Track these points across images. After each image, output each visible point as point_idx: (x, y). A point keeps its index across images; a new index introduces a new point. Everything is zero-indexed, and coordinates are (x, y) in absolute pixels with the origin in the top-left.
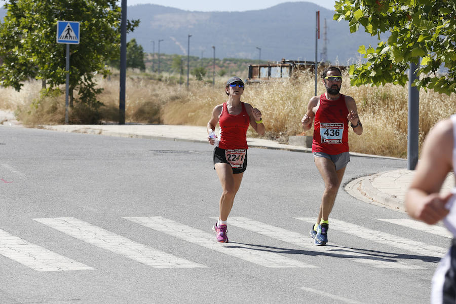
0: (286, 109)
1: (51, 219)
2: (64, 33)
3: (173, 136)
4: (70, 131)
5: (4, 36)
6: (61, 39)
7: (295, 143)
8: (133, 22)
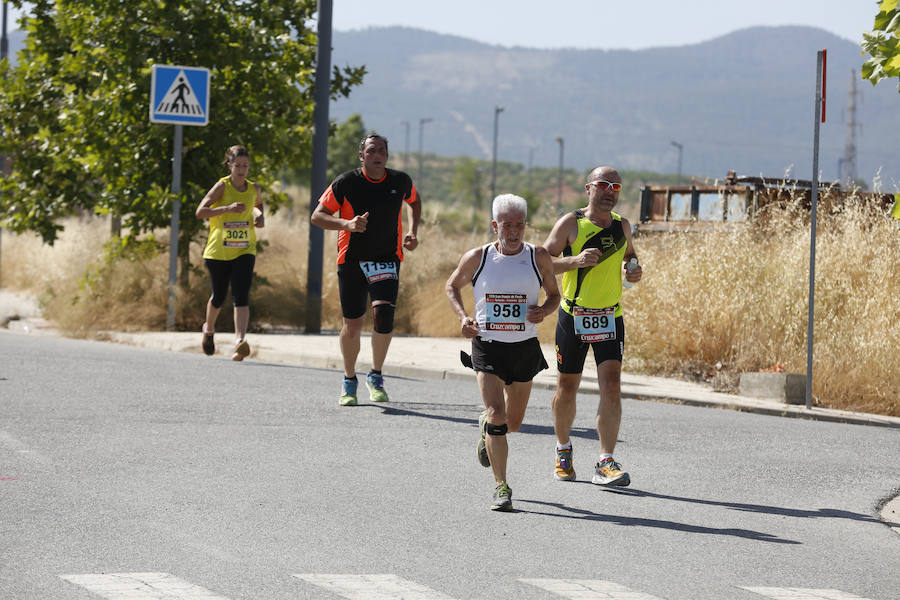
0: (736, 304)
1: (109, 576)
2: (170, 98)
3: (441, 368)
4: (177, 348)
5: (17, 102)
6: (162, 112)
7: (756, 392)
8: (348, 71)
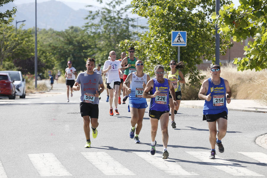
2: (176, 39)
6: (174, 43)
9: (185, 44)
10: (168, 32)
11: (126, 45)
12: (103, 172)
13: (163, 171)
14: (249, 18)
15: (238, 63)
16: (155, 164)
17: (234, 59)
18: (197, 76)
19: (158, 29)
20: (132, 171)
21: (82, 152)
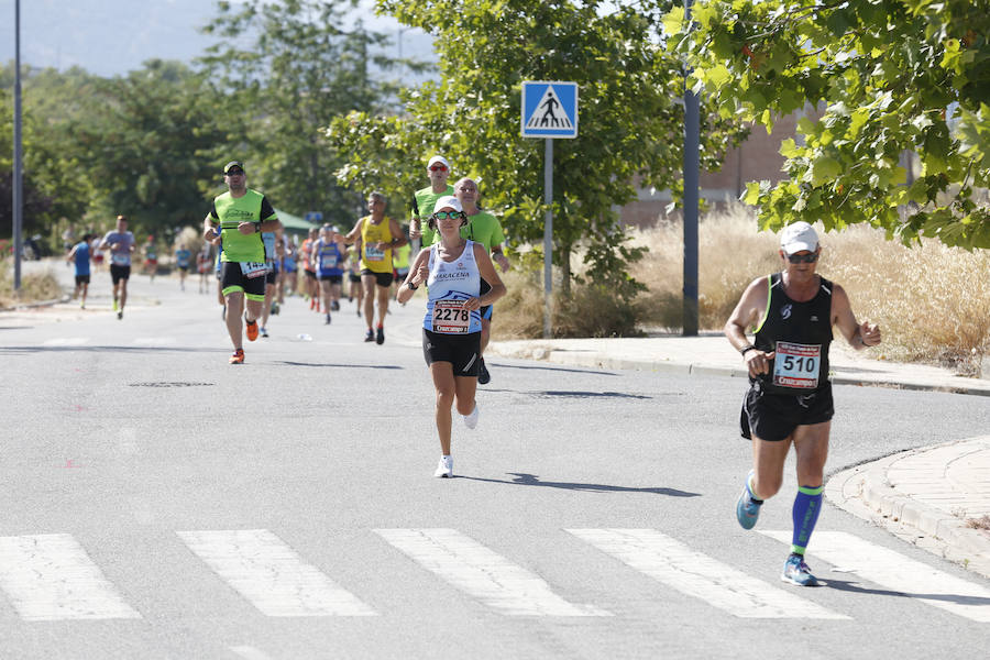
6: (532, 127)
9: (571, 128)
10: (509, 86)
11: (353, 131)
12: (258, 604)
13: (480, 600)
14: (803, 37)
15: (762, 200)
16: (451, 574)
17: (748, 185)
18: (615, 248)
19: (471, 73)
20: (363, 601)
21: (183, 529)
